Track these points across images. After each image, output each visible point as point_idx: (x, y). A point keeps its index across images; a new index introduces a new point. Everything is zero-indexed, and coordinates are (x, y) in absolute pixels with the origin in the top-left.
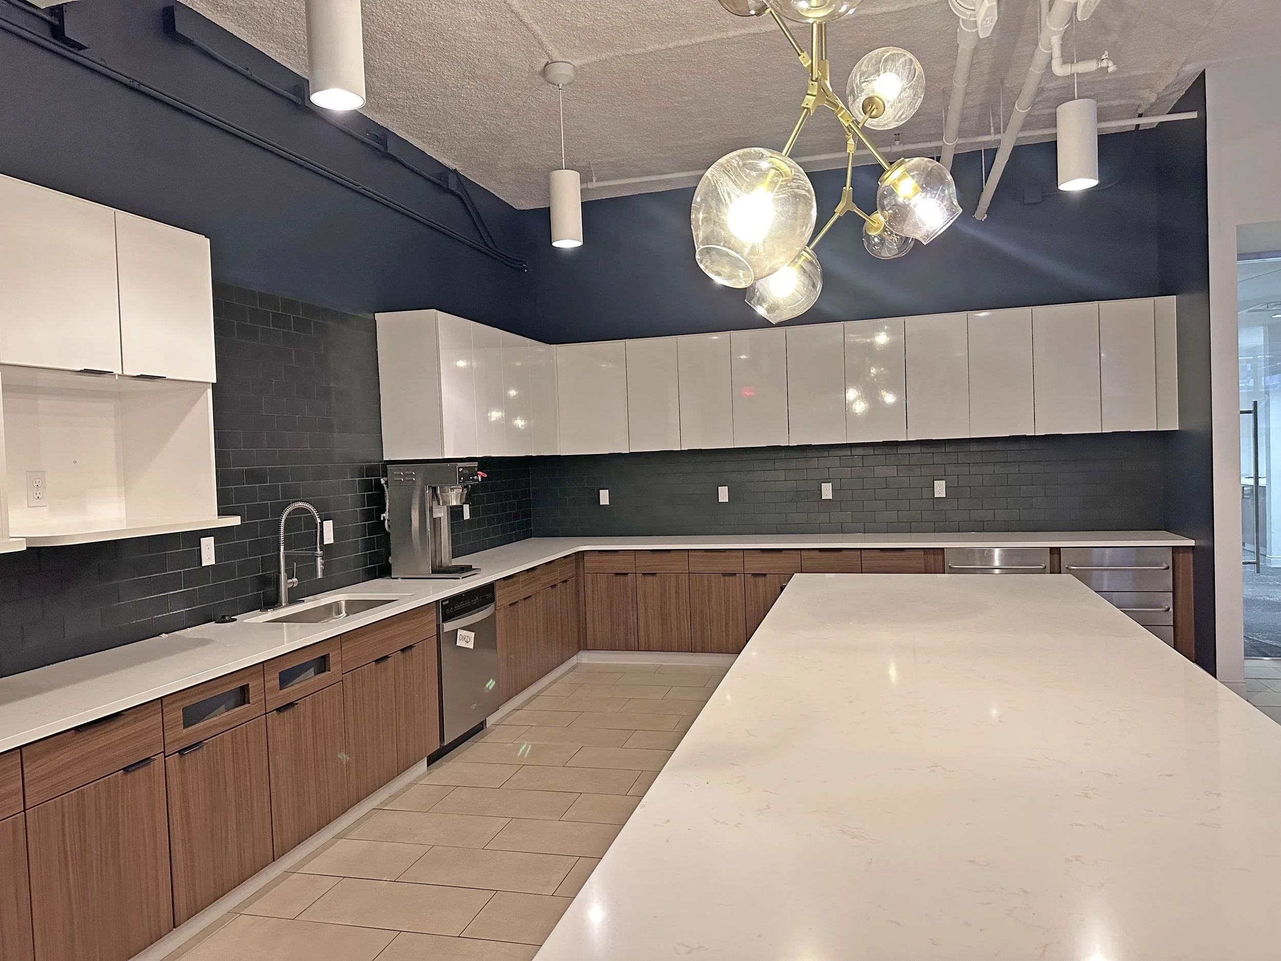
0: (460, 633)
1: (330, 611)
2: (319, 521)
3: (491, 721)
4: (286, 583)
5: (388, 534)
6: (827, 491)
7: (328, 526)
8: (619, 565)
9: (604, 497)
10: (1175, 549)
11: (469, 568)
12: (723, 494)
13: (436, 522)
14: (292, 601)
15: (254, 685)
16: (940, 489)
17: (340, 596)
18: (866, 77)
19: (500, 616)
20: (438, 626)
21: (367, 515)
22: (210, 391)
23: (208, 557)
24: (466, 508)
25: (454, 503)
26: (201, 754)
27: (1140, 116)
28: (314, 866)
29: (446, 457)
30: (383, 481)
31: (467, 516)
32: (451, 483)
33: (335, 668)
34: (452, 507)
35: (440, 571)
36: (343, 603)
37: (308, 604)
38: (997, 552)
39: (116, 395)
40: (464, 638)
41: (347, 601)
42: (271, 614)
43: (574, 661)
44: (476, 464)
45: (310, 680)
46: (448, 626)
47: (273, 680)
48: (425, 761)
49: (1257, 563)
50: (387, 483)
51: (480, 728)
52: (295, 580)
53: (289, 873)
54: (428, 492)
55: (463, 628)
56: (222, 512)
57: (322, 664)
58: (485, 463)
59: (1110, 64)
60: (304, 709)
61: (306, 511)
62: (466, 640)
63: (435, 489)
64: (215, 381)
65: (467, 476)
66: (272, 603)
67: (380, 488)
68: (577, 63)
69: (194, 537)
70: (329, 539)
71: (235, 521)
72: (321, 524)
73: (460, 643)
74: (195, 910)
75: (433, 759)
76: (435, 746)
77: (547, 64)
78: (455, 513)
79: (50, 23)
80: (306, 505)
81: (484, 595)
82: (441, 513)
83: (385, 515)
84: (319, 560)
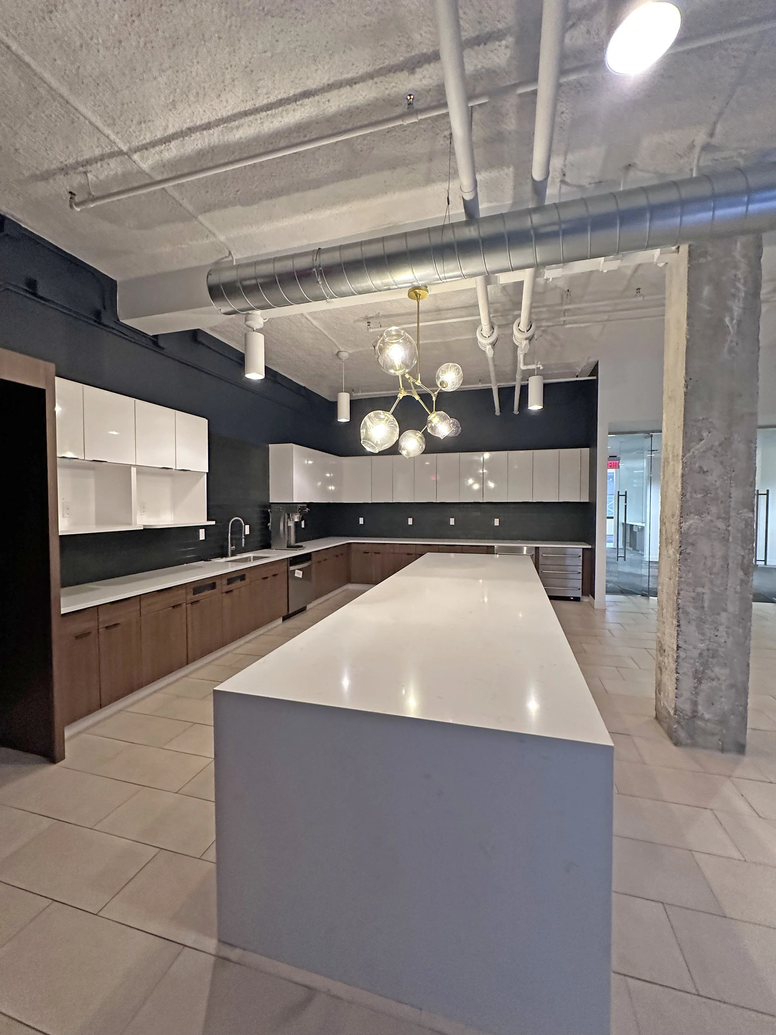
0: (297, 571)
1: (246, 560)
2: (243, 525)
3: (309, 607)
4: (231, 548)
5: (270, 532)
6: (452, 522)
7: (247, 527)
8: (364, 548)
9: (361, 521)
10: (583, 549)
11: (301, 546)
12: (410, 521)
13: (289, 528)
14: (233, 555)
15: (218, 582)
16: (497, 522)
17: (251, 555)
18: (444, 372)
19: (314, 567)
20: (288, 568)
21: (263, 524)
22: (206, 475)
23: (202, 536)
24: (303, 522)
25: (296, 520)
26: (198, 604)
27: (577, 376)
28: (238, 651)
29: (294, 502)
30: (269, 511)
31: (303, 526)
32: (295, 512)
33: (247, 580)
34: (296, 522)
35: (290, 547)
36: (252, 557)
37: (238, 557)
38: (525, 548)
39: (171, 475)
40: (298, 573)
41: (253, 557)
42: (224, 560)
43: (345, 587)
44: (306, 505)
45: (238, 583)
46: (292, 568)
47: (225, 582)
48: (281, 619)
49: (624, 557)
50: (271, 511)
51: (303, 609)
52: (234, 547)
53: (228, 653)
54: (286, 516)
55: (299, 569)
56: (208, 520)
57: (242, 578)
58: (309, 505)
59: (541, 366)
60: (235, 593)
61: (239, 521)
62: (299, 574)
63: (289, 515)
64: (208, 472)
65: (302, 509)
66: (225, 555)
67: (268, 513)
68: (350, 352)
69: (197, 528)
70: (247, 532)
71: (213, 523)
72: (245, 526)
73: (296, 575)
74: (194, 660)
75: (285, 619)
76: (285, 613)
77: (338, 352)
78: (297, 525)
79: (153, 341)
80: (239, 519)
81: (307, 557)
82: (291, 524)
83: (269, 524)
84: (243, 540)
